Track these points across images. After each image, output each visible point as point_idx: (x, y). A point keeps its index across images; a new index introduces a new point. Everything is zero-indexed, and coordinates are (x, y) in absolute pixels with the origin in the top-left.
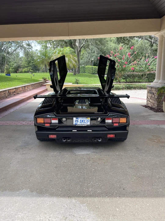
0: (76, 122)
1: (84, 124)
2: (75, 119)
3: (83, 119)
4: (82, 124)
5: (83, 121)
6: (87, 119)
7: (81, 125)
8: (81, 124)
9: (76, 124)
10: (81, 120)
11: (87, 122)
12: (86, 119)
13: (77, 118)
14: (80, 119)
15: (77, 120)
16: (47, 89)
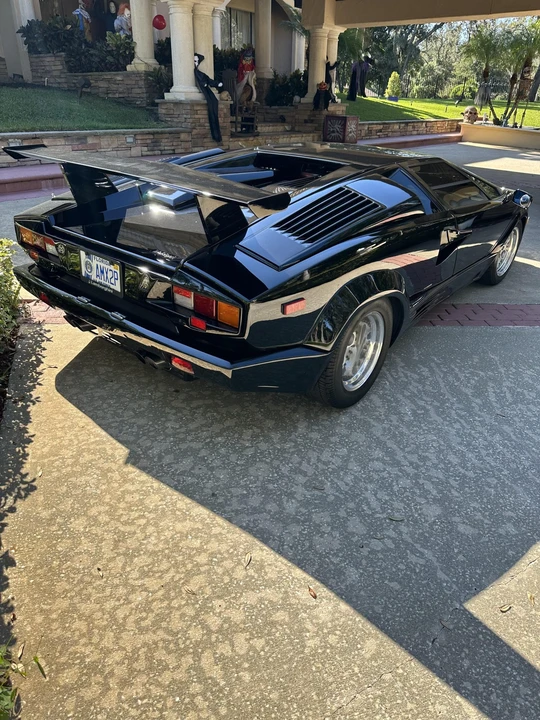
1: (105, 282)
5: (102, 272)
6: (112, 268)
9: (88, 278)
12: (109, 268)
16: (461, 137)
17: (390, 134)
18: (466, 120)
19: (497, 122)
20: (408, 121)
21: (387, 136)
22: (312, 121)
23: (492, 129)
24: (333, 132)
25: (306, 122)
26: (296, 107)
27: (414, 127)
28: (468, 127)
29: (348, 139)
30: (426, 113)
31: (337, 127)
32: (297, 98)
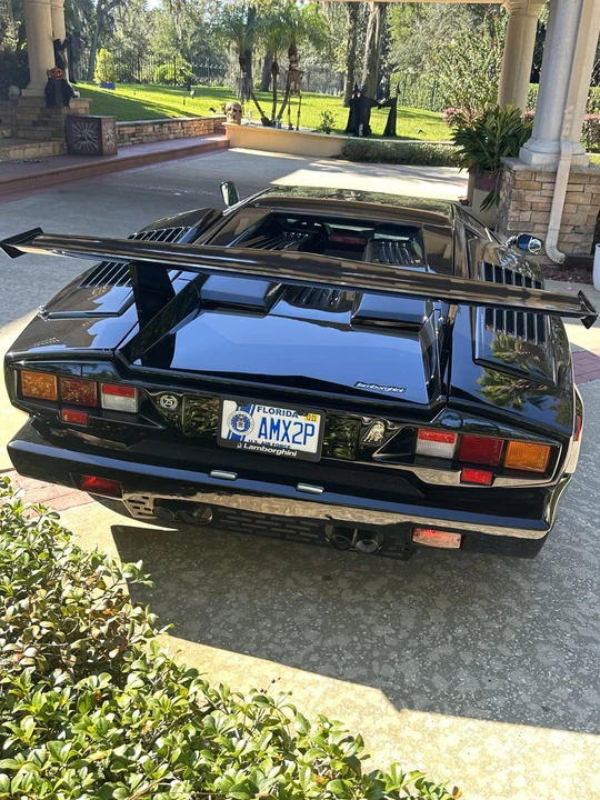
0: (234, 426)
1: (279, 442)
2: (230, 407)
3: (276, 417)
4: (273, 441)
5: (275, 428)
6: (302, 419)
7: (262, 449)
8: (262, 440)
9: (236, 439)
10: (264, 420)
11: (300, 438)
12: (294, 420)
13: (242, 405)
14: (260, 414)
15: (245, 419)
16: (228, 142)
17: (145, 139)
18: (230, 120)
19: (266, 122)
20: (161, 120)
21: (142, 143)
22: (46, 124)
23: (260, 131)
24: (83, 139)
25: (35, 124)
26: (16, 102)
27: (169, 129)
28: (234, 129)
29: (105, 149)
30: (170, 108)
31: (88, 132)
32: (14, 90)
